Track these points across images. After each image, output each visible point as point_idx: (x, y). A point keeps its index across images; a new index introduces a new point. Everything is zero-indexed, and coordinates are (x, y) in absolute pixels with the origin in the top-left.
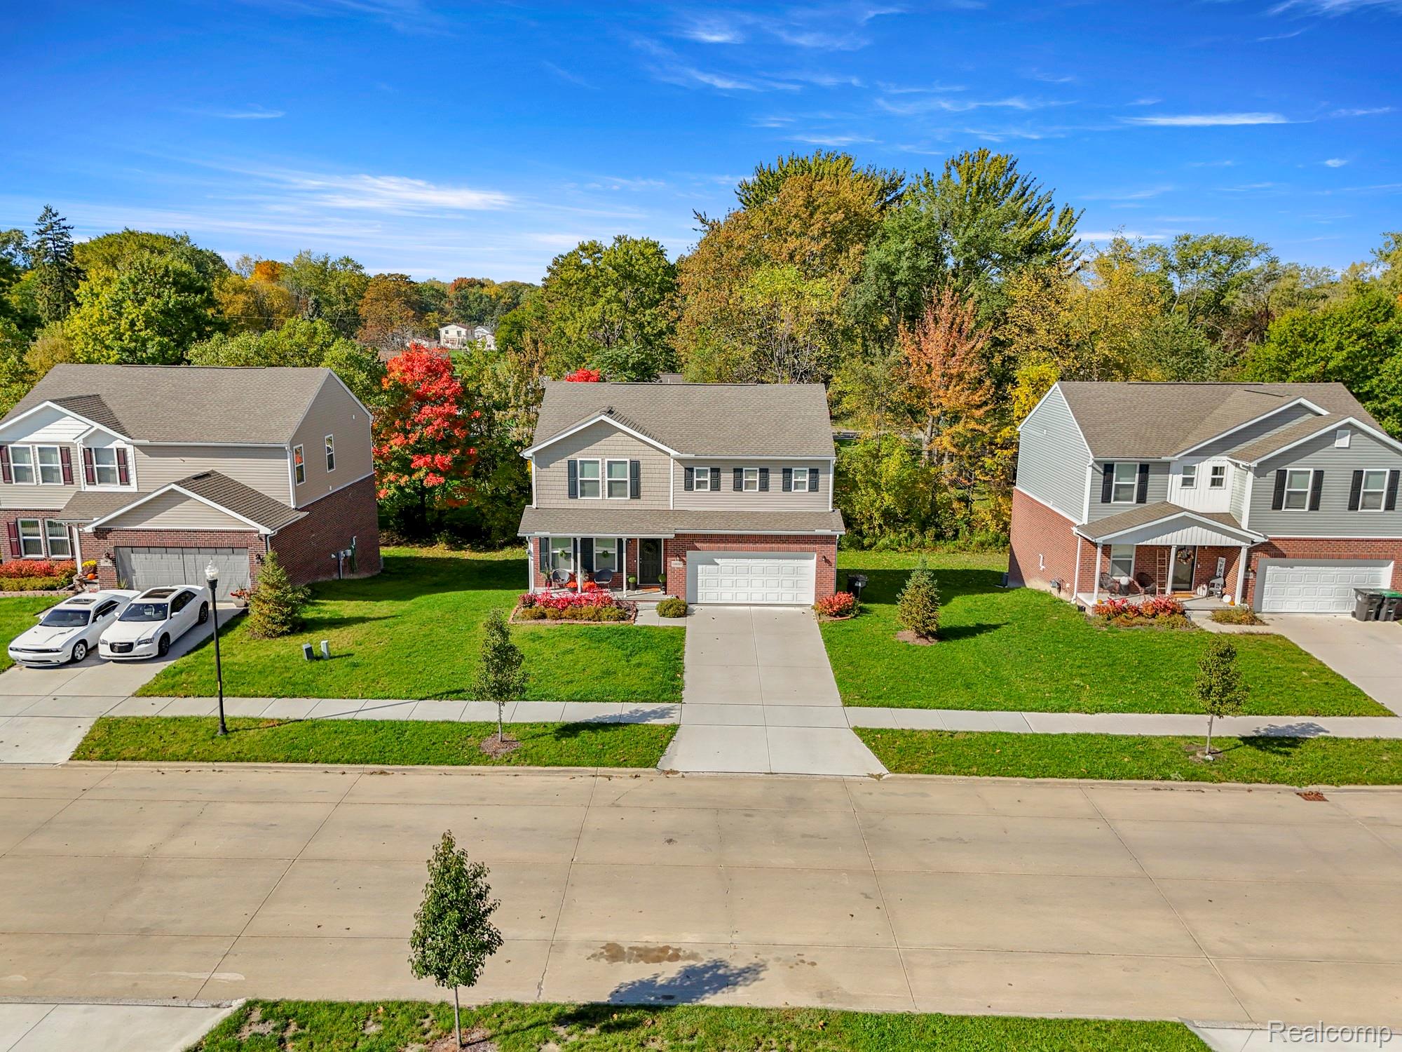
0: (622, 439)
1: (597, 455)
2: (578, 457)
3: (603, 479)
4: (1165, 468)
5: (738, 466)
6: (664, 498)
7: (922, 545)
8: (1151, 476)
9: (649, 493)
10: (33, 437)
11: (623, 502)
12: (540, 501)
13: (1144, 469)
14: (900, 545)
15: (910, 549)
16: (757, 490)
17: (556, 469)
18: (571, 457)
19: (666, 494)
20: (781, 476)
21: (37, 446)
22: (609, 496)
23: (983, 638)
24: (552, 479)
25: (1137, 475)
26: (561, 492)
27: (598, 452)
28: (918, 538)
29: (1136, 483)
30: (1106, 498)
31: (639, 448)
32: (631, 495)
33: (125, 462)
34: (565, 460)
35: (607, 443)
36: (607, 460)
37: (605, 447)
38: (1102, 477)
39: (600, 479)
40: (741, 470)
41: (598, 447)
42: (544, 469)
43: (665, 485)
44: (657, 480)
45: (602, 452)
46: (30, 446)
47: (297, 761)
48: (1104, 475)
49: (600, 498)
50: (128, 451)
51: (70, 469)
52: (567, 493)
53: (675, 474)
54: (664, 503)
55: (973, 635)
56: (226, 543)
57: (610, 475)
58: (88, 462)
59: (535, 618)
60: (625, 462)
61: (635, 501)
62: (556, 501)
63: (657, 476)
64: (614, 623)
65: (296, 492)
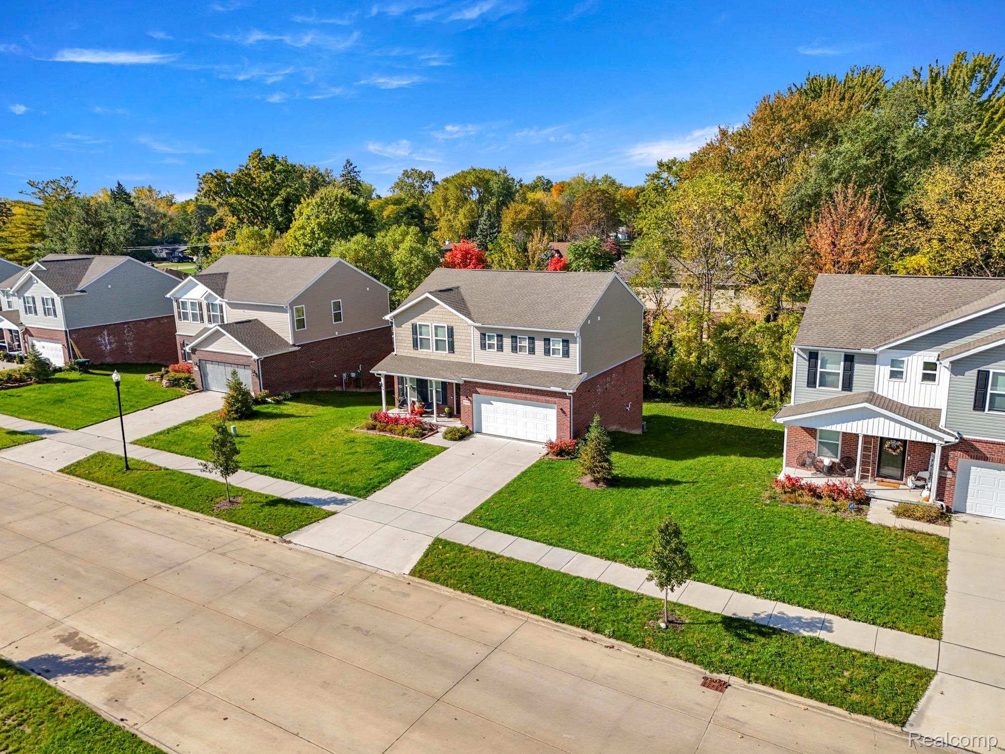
0: (439, 310)
1: (428, 321)
2: (418, 321)
3: (433, 339)
4: (872, 359)
5: (514, 334)
6: (468, 354)
8: (857, 366)
9: (460, 350)
10: (189, 296)
11: (444, 354)
12: (398, 350)
13: (849, 359)
16: (528, 353)
17: (406, 329)
19: (469, 351)
20: (543, 343)
21: (190, 301)
22: (436, 350)
24: (404, 335)
25: (842, 363)
26: (409, 345)
29: (841, 371)
30: (811, 384)
31: (452, 318)
32: (449, 350)
33: (223, 312)
34: (410, 323)
35: (432, 312)
36: (434, 324)
37: (432, 315)
38: (807, 363)
39: (430, 337)
40: (516, 338)
41: (428, 315)
42: (399, 328)
43: (468, 344)
44: (464, 341)
45: (431, 319)
46: (187, 300)
48: (809, 361)
49: (431, 351)
50: (223, 305)
51: (202, 314)
52: (412, 345)
53: (474, 337)
54: (468, 357)
55: (646, 487)
56: (241, 362)
57: (436, 336)
58: (208, 310)
59: (368, 429)
60: (444, 327)
61: (451, 355)
62: (406, 351)
63: (464, 338)
64: (409, 439)
65: (295, 334)
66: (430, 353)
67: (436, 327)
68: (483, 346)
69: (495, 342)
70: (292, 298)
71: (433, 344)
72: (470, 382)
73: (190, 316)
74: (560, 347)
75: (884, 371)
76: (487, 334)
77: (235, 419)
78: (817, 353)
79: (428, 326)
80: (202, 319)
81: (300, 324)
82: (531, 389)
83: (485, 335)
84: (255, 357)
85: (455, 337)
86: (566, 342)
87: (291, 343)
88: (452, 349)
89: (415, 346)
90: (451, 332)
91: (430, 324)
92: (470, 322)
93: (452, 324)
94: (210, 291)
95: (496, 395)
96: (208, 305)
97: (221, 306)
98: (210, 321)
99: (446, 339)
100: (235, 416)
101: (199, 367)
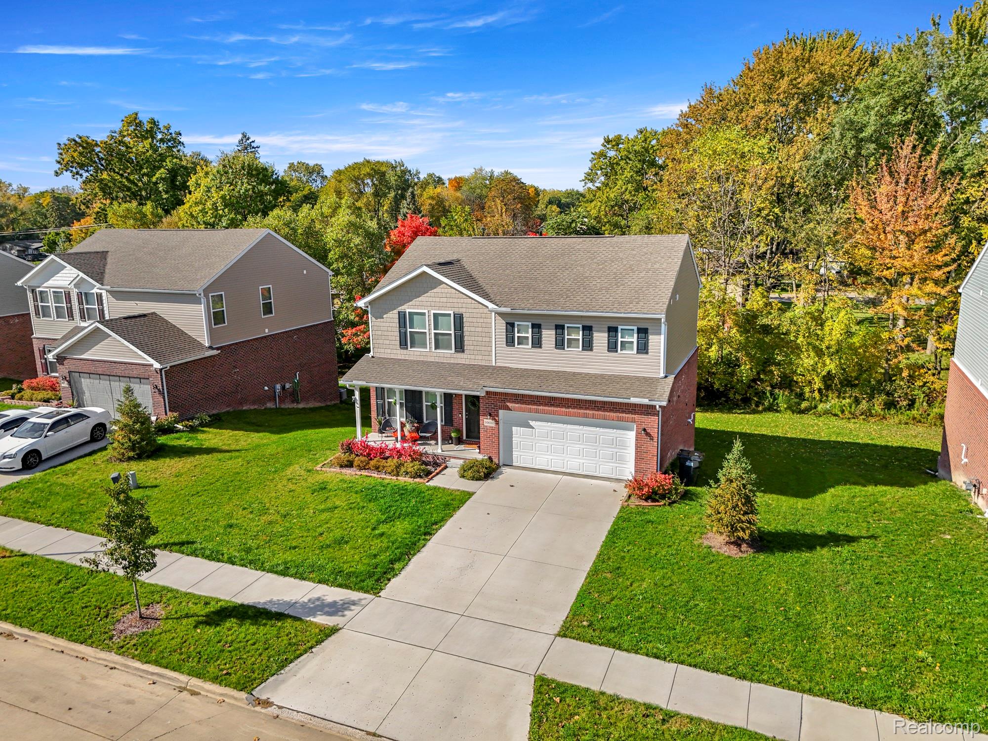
0: (444, 291)
1: (425, 307)
2: (408, 308)
3: (429, 330)
6: (487, 353)
7: (868, 414)
9: (472, 348)
10: (50, 283)
11: (448, 354)
12: (376, 350)
14: (843, 412)
15: (854, 416)
16: (581, 349)
17: (389, 320)
18: (401, 309)
19: (488, 349)
20: (606, 334)
21: (52, 290)
22: (435, 349)
23: (824, 553)
24: (385, 329)
26: (393, 342)
27: (425, 304)
28: (864, 405)
31: (462, 301)
32: (456, 348)
33: (102, 304)
34: (396, 311)
35: (432, 295)
36: (433, 312)
37: (431, 299)
39: (427, 331)
40: (562, 327)
41: (425, 299)
42: (379, 320)
43: (487, 339)
44: (480, 334)
45: (428, 304)
46: (48, 290)
49: (428, 350)
50: (103, 295)
51: (71, 307)
52: (398, 343)
54: (486, 358)
55: (811, 548)
56: (135, 373)
57: (436, 328)
58: (80, 303)
59: (341, 466)
60: (449, 315)
61: (460, 355)
62: (389, 351)
63: (480, 329)
64: (408, 480)
65: (212, 333)
66: (427, 353)
67: (436, 316)
68: (510, 342)
69: (529, 335)
70: (206, 282)
71: (430, 340)
72: (496, 393)
73: (53, 312)
74: (634, 339)
76: (516, 323)
77: (130, 459)
79: (424, 314)
80: (71, 315)
81: (218, 318)
82: (595, 402)
83: (512, 325)
84: (157, 365)
85: (465, 329)
86: (643, 332)
87: (207, 345)
88: (460, 347)
89: (403, 344)
90: (459, 321)
91: (426, 311)
92: (491, 306)
93: (461, 311)
94: (81, 275)
95: (537, 411)
96: (80, 295)
97: (99, 297)
98: (83, 317)
99: (452, 332)
100: (131, 454)
101: (69, 382)
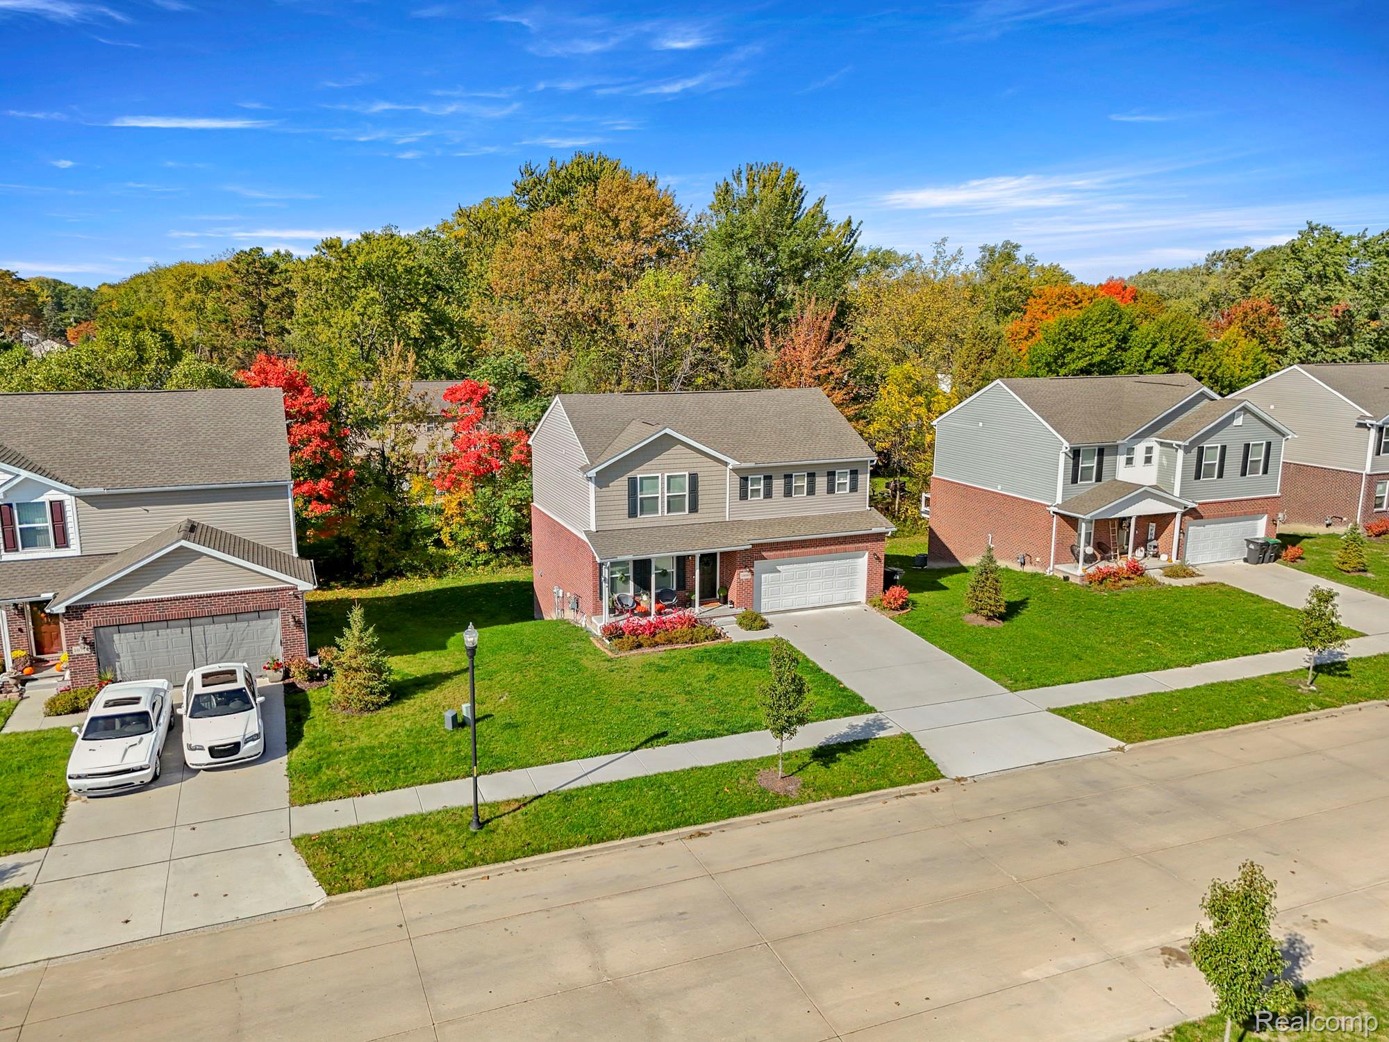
0: (682, 451)
1: (657, 470)
2: (638, 474)
3: (662, 494)
4: (1115, 450)
5: (788, 473)
6: (720, 510)
8: (1105, 458)
9: (706, 506)
11: (683, 516)
12: (599, 523)
13: (1101, 452)
16: (805, 495)
17: (615, 488)
18: (631, 474)
19: (723, 505)
20: (826, 479)
22: (668, 513)
24: (612, 498)
25: (1096, 457)
26: (620, 512)
27: (658, 467)
29: (1095, 464)
30: (1074, 481)
31: (699, 460)
32: (689, 509)
33: (63, 519)
34: (625, 478)
35: (666, 457)
36: (666, 475)
37: (664, 462)
38: (1072, 461)
39: (659, 495)
40: (791, 476)
41: (660, 462)
42: (604, 489)
43: (722, 496)
44: (714, 492)
45: (662, 467)
47: (601, 840)
48: (1073, 459)
49: (660, 514)
50: (66, 503)
52: (627, 512)
53: (731, 483)
54: (719, 514)
56: (251, 606)
57: (669, 491)
58: (7, 522)
59: (633, 648)
60: (684, 476)
61: (693, 515)
62: (615, 522)
63: (714, 487)
64: (713, 643)
66: (658, 518)
67: (670, 478)
68: (743, 496)
69: (762, 487)
70: (287, 467)
71: (662, 505)
74: (847, 480)
75: (1122, 459)
76: (750, 477)
78: (1079, 451)
79: (657, 478)
82: (838, 538)
83: (746, 479)
84: (305, 587)
85: (700, 488)
86: (854, 473)
87: (295, 555)
88: (694, 508)
89: (632, 514)
90: (694, 479)
91: (659, 475)
92: (733, 462)
93: (697, 470)
94: (26, 474)
96: (6, 508)
97: (58, 509)
99: (687, 493)
